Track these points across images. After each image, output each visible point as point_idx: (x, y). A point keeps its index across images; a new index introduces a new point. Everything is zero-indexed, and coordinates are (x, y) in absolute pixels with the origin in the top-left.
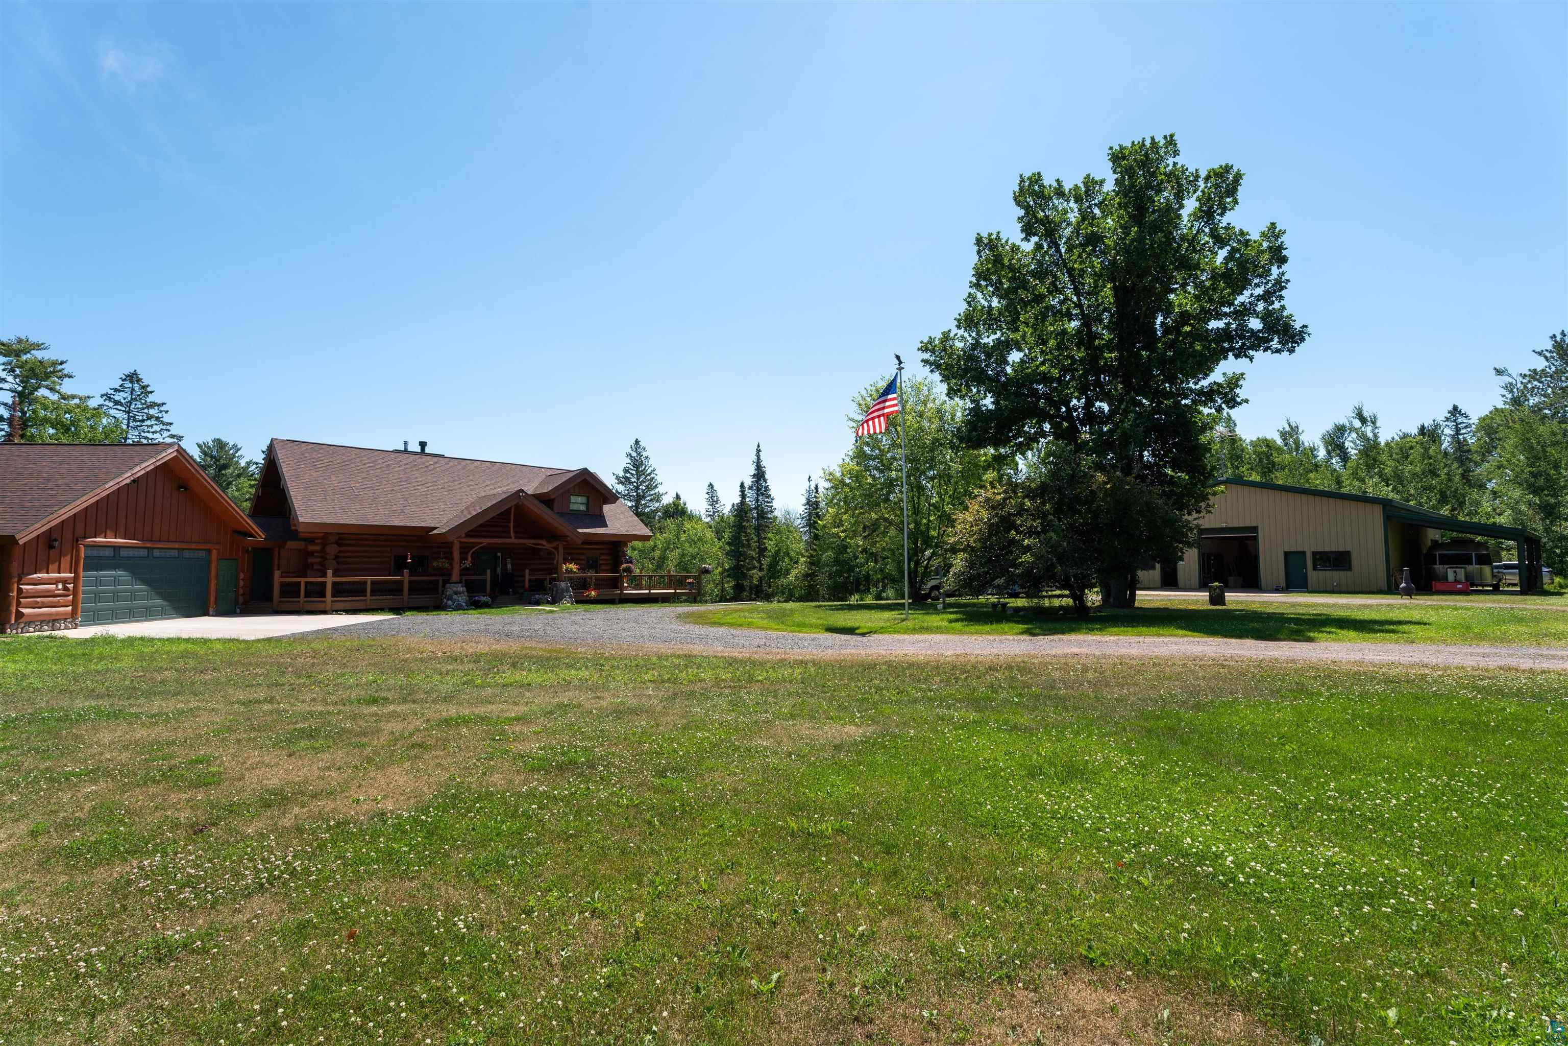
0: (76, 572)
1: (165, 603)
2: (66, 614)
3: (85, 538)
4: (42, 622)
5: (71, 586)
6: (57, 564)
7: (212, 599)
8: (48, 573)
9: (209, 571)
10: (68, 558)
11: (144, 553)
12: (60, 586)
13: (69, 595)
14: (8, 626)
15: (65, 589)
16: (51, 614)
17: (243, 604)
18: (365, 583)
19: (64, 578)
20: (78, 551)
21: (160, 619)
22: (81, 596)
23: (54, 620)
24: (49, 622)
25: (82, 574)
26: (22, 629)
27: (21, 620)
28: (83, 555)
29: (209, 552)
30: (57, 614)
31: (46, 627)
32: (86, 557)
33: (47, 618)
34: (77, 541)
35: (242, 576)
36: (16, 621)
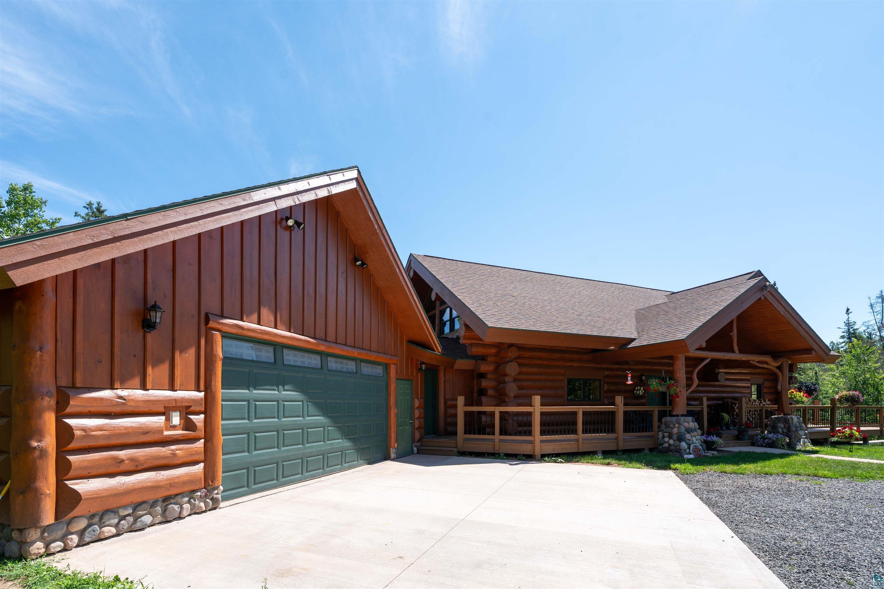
0: (208, 389)
1: (347, 444)
2: (191, 480)
3: (223, 317)
4: (136, 506)
5: (198, 419)
6: (165, 367)
7: (393, 435)
8: (144, 387)
9: (388, 395)
10: (191, 353)
11: (315, 361)
12: (176, 419)
13: (196, 440)
14: (34, 534)
15: (189, 425)
16: (155, 487)
17: (419, 441)
18: (575, 414)
19: (183, 400)
20: (210, 342)
21: (341, 470)
22: (220, 439)
23: (167, 499)
24: (154, 504)
25: (220, 392)
26: (81, 533)
27: (76, 512)
28: (219, 352)
29: (387, 367)
30: (172, 483)
31: (147, 519)
32: (226, 360)
33: (150, 497)
34: (207, 320)
35: (417, 403)
36: (58, 517)
